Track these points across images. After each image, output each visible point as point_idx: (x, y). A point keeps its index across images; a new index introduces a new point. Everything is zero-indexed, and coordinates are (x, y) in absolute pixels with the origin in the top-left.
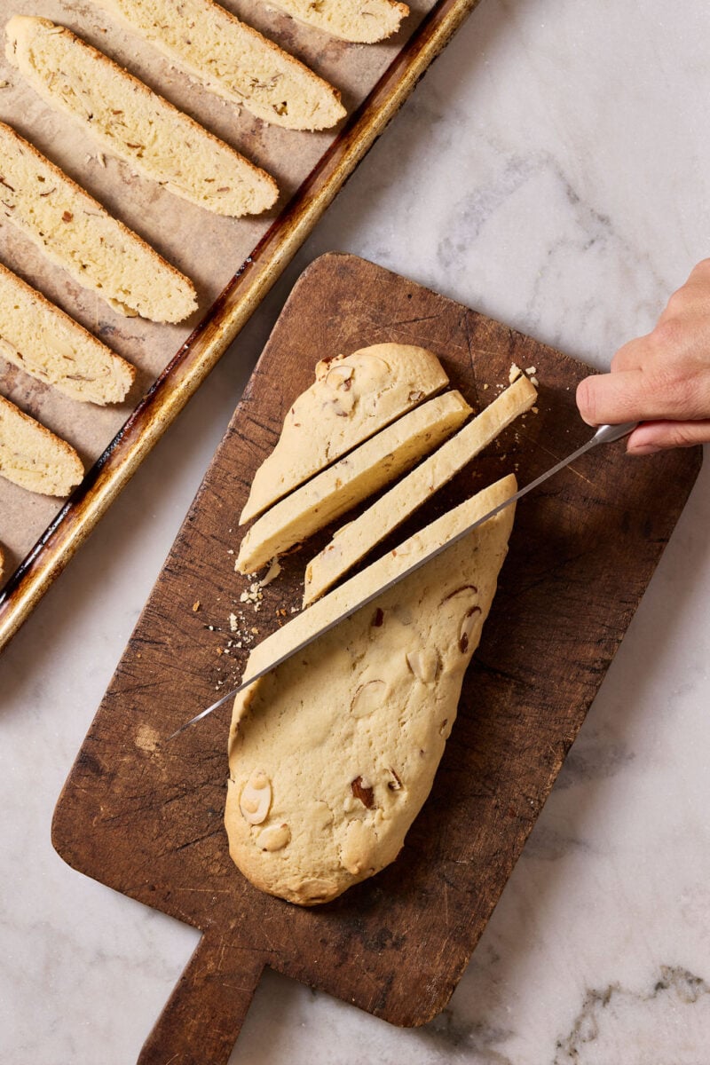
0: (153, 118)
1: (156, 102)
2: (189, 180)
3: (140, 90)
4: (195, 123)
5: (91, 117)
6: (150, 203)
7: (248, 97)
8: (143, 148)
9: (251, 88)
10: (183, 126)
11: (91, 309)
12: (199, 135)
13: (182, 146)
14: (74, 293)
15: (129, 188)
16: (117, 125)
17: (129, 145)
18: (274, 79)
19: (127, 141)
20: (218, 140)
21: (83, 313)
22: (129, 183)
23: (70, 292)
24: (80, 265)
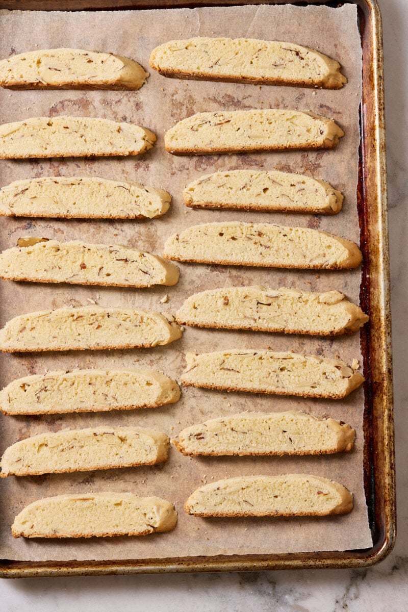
0: (79, 337)
1: (83, 346)
2: (42, 322)
3: (96, 346)
4: (58, 350)
5: (108, 316)
6: (54, 299)
7: (44, 380)
8: (74, 321)
9: (46, 385)
10: (63, 344)
11: (43, 229)
12: (53, 346)
13: (57, 335)
14: (57, 231)
15: (69, 298)
16: (93, 321)
17: (81, 317)
18: (39, 397)
19: (83, 318)
20: (42, 350)
21: (46, 224)
22: (71, 300)
23: (59, 230)
24: (61, 249)
